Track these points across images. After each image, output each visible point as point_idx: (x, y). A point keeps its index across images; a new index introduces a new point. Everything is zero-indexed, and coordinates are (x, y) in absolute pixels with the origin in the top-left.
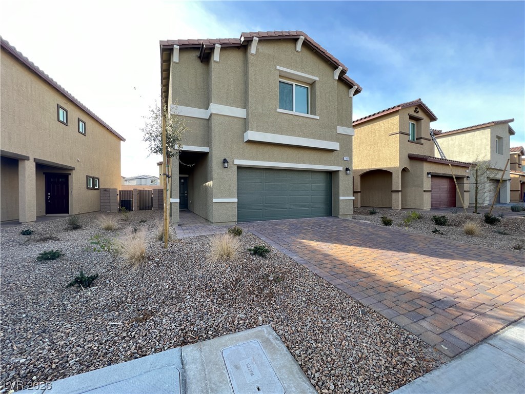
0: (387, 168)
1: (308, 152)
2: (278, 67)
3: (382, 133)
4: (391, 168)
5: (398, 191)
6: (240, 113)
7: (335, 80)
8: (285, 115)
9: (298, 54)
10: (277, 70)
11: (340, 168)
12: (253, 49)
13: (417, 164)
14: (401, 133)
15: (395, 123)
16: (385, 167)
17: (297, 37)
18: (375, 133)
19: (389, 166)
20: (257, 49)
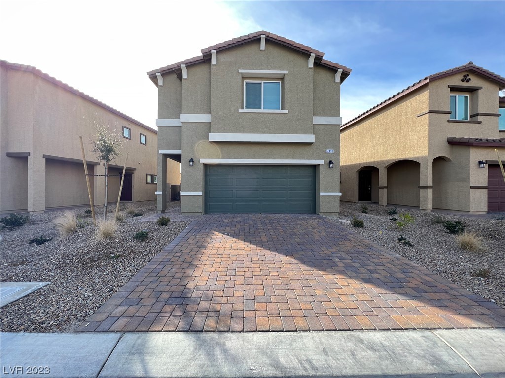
0: (414, 158)
1: (277, 148)
2: (240, 71)
3: (410, 115)
4: (418, 158)
5: (426, 187)
6: (205, 118)
7: (310, 68)
8: (248, 114)
9: (263, 52)
10: (240, 73)
11: (321, 162)
12: (214, 61)
13: (461, 151)
14: (430, 112)
15: (424, 101)
16: (412, 156)
17: (259, 37)
18: (401, 115)
19: (417, 155)
20: (218, 60)
